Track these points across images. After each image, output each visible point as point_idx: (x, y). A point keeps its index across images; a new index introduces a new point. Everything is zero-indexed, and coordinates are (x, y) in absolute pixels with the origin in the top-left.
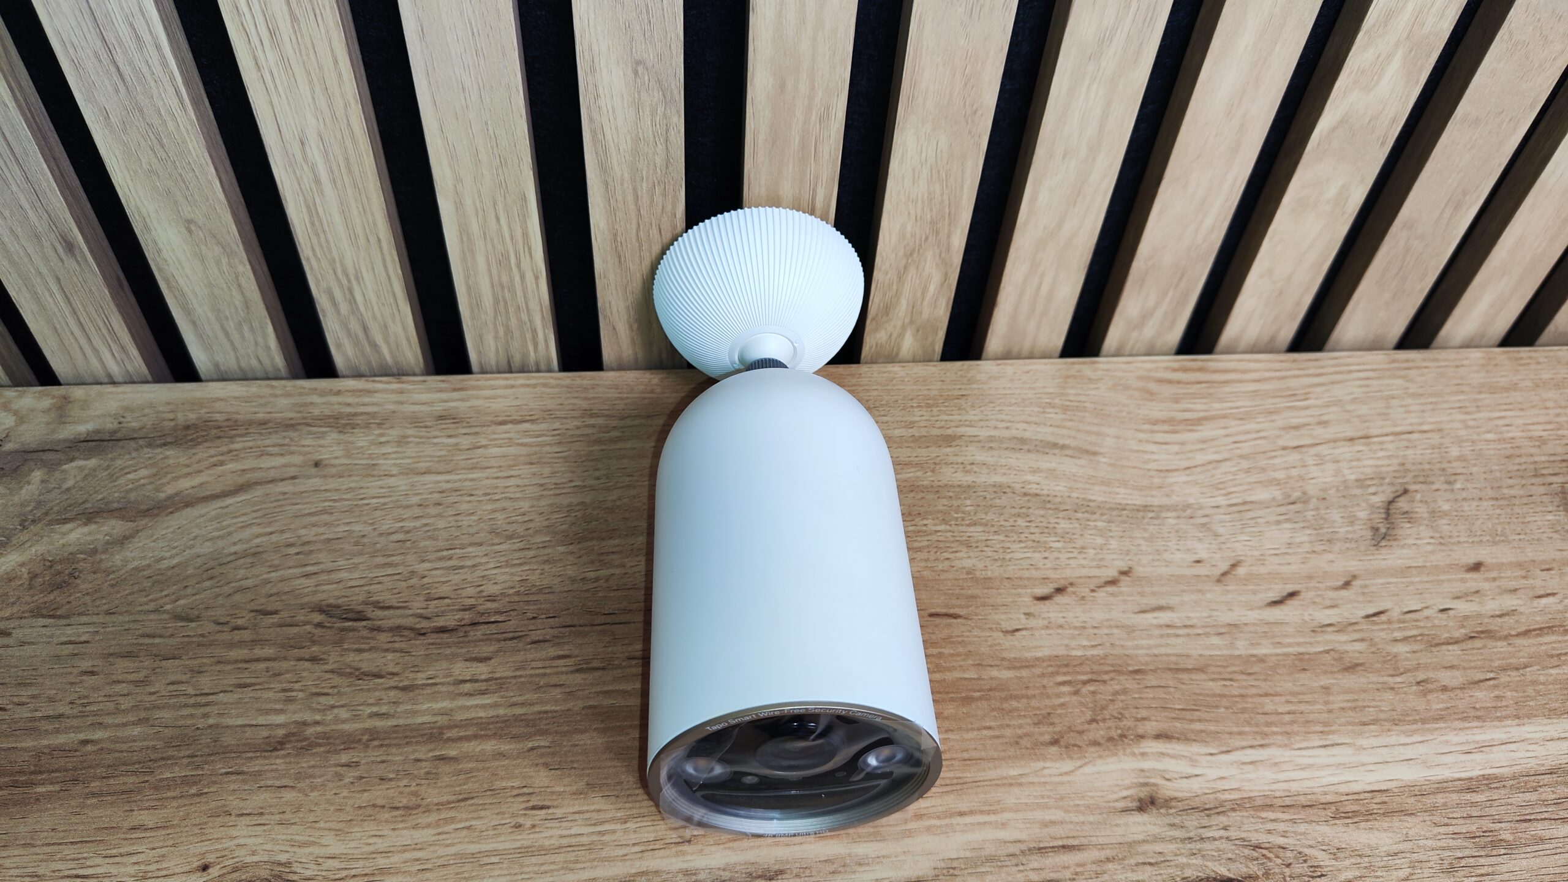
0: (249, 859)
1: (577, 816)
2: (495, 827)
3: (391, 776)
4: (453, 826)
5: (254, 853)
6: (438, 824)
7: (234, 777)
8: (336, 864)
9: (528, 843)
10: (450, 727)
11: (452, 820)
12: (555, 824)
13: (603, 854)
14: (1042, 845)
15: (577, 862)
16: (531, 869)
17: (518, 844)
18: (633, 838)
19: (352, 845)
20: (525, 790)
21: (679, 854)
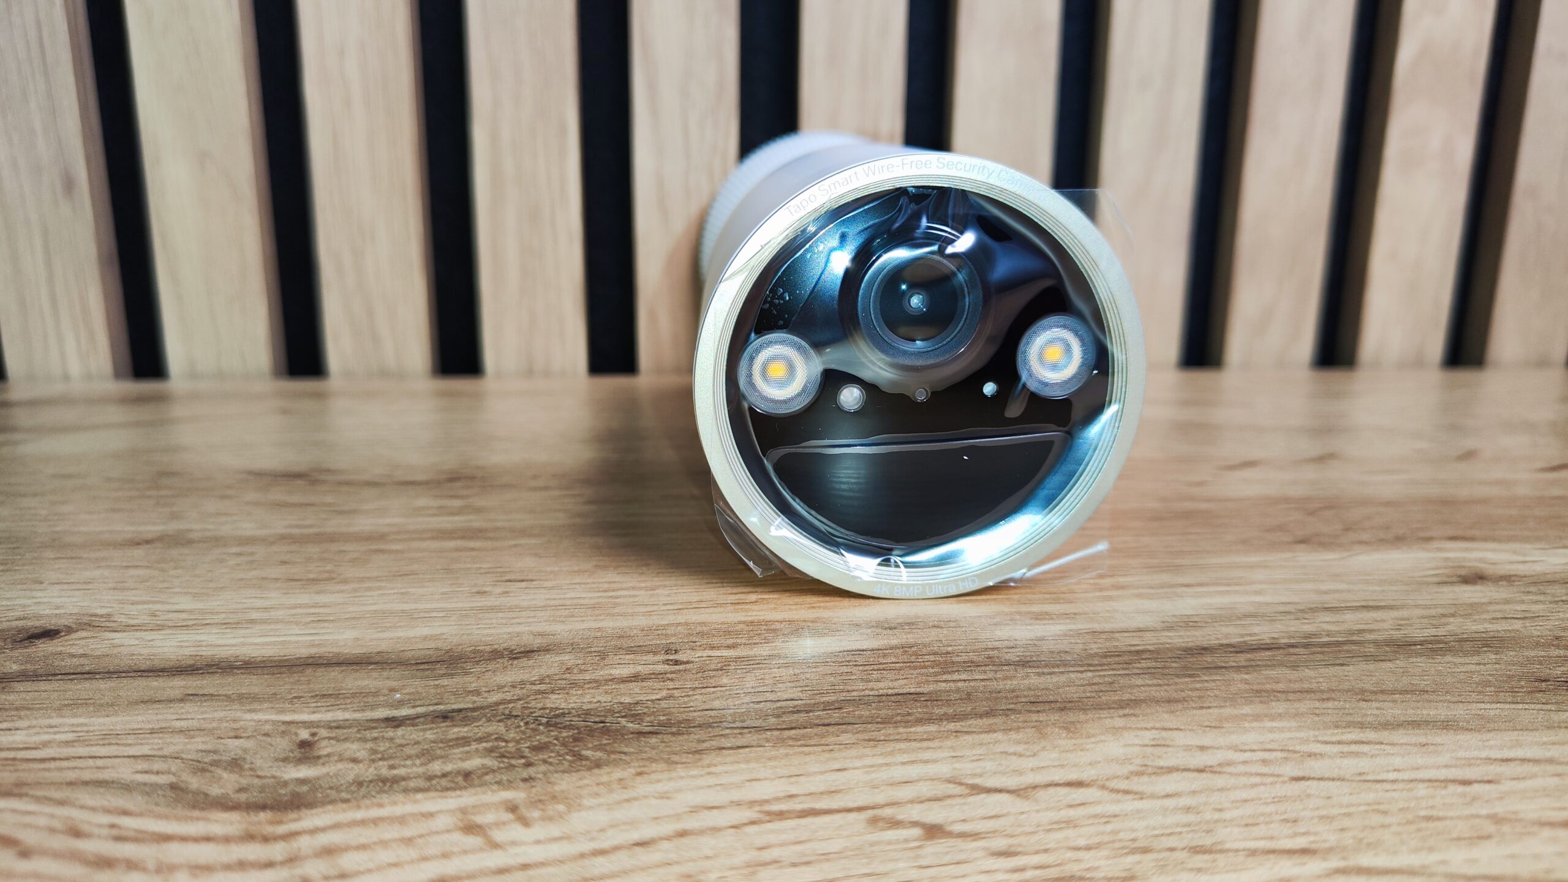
0: (47, 612)
1: (577, 586)
2: (443, 593)
3: (299, 560)
4: (380, 592)
5: (57, 608)
6: (355, 590)
7: (65, 561)
8: (184, 616)
9: (498, 603)
10: (398, 533)
11: (380, 588)
12: (543, 591)
13: (616, 610)
14: (1327, 606)
15: (572, 616)
16: (494, 621)
17: (479, 604)
18: (665, 600)
19: (218, 603)
20: (499, 570)
21: (736, 611)
